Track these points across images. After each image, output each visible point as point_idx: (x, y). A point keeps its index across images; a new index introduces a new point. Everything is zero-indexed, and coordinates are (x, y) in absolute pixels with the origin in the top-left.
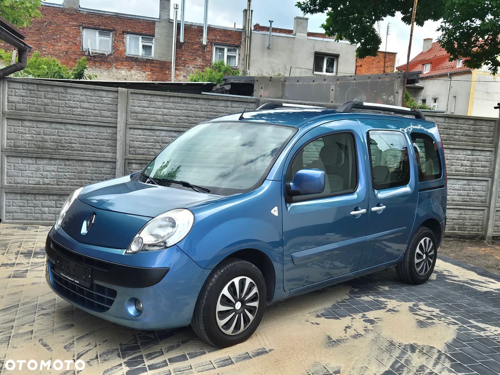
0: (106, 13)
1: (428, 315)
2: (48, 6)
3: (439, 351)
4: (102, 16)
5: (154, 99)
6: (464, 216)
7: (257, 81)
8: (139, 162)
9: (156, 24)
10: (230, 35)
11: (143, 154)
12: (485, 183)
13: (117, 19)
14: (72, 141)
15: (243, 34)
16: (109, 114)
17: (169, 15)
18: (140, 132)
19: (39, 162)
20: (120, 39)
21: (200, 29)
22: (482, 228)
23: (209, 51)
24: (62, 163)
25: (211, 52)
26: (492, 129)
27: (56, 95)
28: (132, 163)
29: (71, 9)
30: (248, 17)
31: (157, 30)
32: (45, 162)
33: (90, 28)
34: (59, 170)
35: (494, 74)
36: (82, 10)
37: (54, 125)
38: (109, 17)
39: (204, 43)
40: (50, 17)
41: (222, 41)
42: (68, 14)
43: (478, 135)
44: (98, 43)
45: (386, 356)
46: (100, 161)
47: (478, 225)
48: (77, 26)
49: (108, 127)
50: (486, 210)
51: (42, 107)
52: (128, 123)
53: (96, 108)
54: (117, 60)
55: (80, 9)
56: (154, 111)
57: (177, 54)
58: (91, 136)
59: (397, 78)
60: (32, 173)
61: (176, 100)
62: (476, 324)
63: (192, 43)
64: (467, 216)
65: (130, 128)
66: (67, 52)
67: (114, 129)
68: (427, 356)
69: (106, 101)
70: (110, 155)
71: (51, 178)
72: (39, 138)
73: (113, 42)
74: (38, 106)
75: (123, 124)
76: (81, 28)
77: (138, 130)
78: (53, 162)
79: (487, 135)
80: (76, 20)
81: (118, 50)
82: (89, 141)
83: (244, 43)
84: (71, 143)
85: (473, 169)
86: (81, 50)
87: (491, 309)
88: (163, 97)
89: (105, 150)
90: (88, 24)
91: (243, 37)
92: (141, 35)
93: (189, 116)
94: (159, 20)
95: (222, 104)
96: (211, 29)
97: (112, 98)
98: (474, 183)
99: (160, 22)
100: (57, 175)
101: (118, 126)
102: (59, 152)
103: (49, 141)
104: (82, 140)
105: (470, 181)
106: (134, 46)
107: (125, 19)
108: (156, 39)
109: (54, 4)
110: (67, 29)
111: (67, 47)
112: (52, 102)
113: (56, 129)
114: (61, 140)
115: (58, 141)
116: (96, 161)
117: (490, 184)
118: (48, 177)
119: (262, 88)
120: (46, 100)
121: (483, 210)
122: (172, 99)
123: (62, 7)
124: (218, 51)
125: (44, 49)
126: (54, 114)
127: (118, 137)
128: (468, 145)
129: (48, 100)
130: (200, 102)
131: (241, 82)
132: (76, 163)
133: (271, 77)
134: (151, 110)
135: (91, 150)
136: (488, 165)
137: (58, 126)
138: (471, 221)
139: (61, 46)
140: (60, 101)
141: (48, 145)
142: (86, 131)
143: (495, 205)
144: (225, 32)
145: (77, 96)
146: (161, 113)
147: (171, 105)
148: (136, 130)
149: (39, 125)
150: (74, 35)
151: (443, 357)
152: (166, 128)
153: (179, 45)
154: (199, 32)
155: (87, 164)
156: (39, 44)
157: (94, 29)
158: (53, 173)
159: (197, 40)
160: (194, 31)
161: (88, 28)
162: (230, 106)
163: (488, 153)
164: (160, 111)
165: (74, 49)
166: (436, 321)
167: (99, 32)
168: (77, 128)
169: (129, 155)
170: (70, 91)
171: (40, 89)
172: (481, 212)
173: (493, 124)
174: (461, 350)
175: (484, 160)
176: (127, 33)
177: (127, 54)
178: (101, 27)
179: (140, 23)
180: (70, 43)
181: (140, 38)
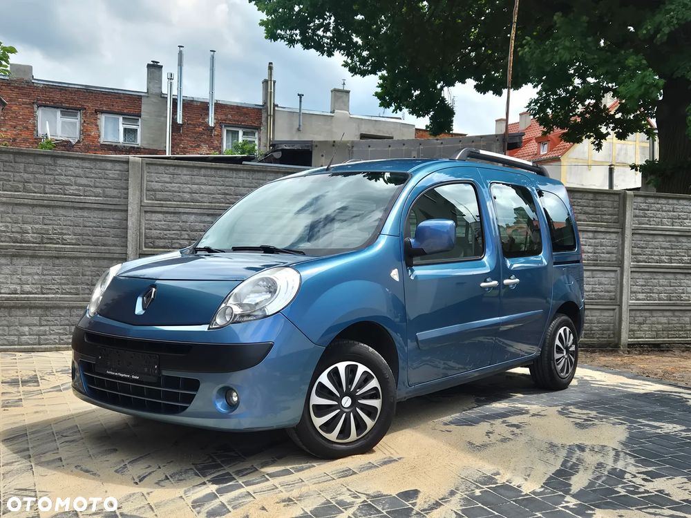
0: (70, 86)
1: (585, 417)
3: (614, 449)
4: (66, 90)
5: (179, 171)
6: (590, 318)
7: (316, 146)
9: (144, 100)
10: (245, 114)
11: (164, 247)
12: (612, 275)
13: (87, 94)
14: (64, 232)
15: (263, 111)
16: (115, 192)
17: (161, 88)
18: (160, 216)
19: (16, 261)
20: (92, 121)
21: (204, 107)
22: (613, 334)
23: (218, 135)
24: (50, 262)
25: (220, 136)
26: (615, 204)
27: (41, 168)
29: (21, 81)
30: (269, 90)
31: (145, 108)
32: (25, 261)
33: (48, 106)
34: (45, 272)
35: (598, 150)
36: (36, 81)
37: (37, 210)
38: (77, 91)
39: (211, 124)
41: (235, 121)
42: (16, 87)
43: (600, 213)
44: (59, 126)
45: (551, 456)
46: (104, 259)
47: (608, 330)
48: (29, 104)
49: (114, 210)
50: (617, 311)
51: (20, 186)
52: (142, 204)
53: (98, 184)
54: (87, 148)
55: (33, 81)
56: (179, 187)
57: (173, 139)
58: (91, 224)
59: (494, 141)
60: (6, 278)
61: (209, 172)
62: (647, 422)
63: (194, 125)
64: (595, 318)
65: (146, 212)
66: (14, 140)
67: (123, 213)
68: (602, 454)
69: (111, 175)
70: (118, 249)
71: (33, 284)
72: (16, 228)
73: (82, 125)
74: (16, 184)
75: (136, 206)
76: (35, 106)
77: (157, 214)
78: (36, 261)
79: (610, 212)
80: (28, 95)
81: (90, 135)
82: (87, 230)
83: (264, 123)
84: (62, 234)
85: (597, 256)
86: (36, 137)
87: (659, 409)
88: (191, 169)
89: (110, 242)
90: (46, 101)
91: (264, 115)
92: (122, 115)
94: (146, 94)
96: (219, 107)
97: (120, 171)
98: (599, 274)
99: (148, 97)
100: (40, 280)
101: (129, 208)
102: (45, 247)
103: (30, 231)
104: (78, 230)
105: (594, 272)
106: (112, 130)
107: (99, 94)
108: (143, 120)
110: (15, 108)
111: (15, 133)
112: (35, 178)
113: (40, 214)
114: (48, 230)
115: (43, 232)
116: (99, 258)
117: (619, 276)
118: (29, 282)
119: (322, 156)
120: (26, 176)
121: (614, 310)
122: (203, 171)
123: (7, 78)
124: (230, 135)
126: (39, 195)
127: (130, 224)
128: (588, 225)
129: (30, 176)
130: (241, 174)
131: (296, 147)
132: (70, 262)
133: (334, 142)
134: (175, 187)
135: (91, 243)
136: (615, 251)
137: (44, 210)
138: (600, 325)
139: (6, 132)
140: (46, 177)
141: (29, 236)
142: (83, 217)
143: (628, 302)
144: (239, 110)
145: (72, 169)
146: (188, 190)
147: (203, 179)
148: (153, 215)
149: (17, 210)
150: (25, 117)
151: (622, 454)
152: (195, 211)
153: (176, 127)
154: (203, 109)
155: (85, 262)
157: (55, 107)
158: (36, 277)
159: (200, 120)
160: (195, 109)
161: (45, 106)
163: (614, 236)
164: (187, 188)
165: (25, 135)
166: (596, 422)
167: (61, 111)
168: (72, 213)
169: (144, 249)
170: (60, 162)
171: (17, 160)
172: (611, 313)
173: (617, 198)
174: (641, 447)
175: (609, 244)
176: (102, 113)
177: (102, 140)
178: (64, 105)
179: (120, 98)
180: (19, 127)
181: (121, 118)
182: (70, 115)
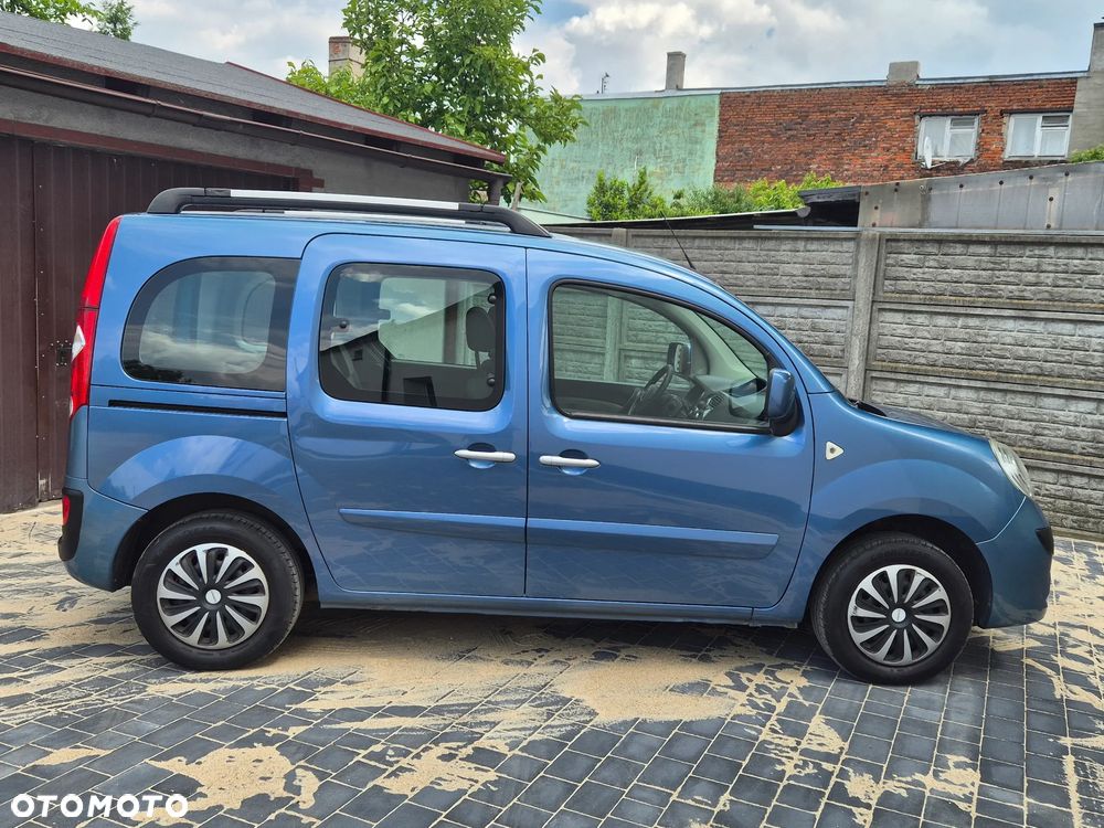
0: (968, 80)
2: (861, 87)
4: (961, 88)
7: (867, 193)
8: (640, 354)
9: (1080, 84)
11: (647, 342)
13: (990, 88)
20: (995, 128)
28: (631, 357)
29: (901, 85)
31: (1080, 97)
33: (935, 115)
36: (921, 82)
38: (976, 87)
40: (861, 107)
42: (895, 95)
44: (947, 142)
48: (910, 115)
54: (983, 169)
55: (918, 82)
66: (887, 166)
70: (599, 342)
73: (979, 136)
76: (917, 117)
80: (909, 103)
81: (988, 150)
86: (914, 160)
90: (932, 107)
92: (1042, 112)
93: (726, 273)
94: (1086, 74)
95: (787, 246)
99: (1089, 77)
106: (1028, 137)
107: (1009, 86)
108: (1075, 117)
109: (870, 82)
110: (890, 124)
111: (888, 158)
119: (876, 208)
123: (884, 84)
125: (847, 167)
130: (747, 244)
131: (831, 198)
133: (898, 184)
139: (877, 158)
150: (901, 134)
156: (838, 159)
157: (943, 115)
161: (930, 116)
162: (802, 249)
165: (900, 159)
167: (952, 120)
176: (1011, 114)
177: (1006, 156)
178: (956, 110)
179: (1041, 87)
180: (894, 149)
181: (1039, 118)
182: (964, 124)
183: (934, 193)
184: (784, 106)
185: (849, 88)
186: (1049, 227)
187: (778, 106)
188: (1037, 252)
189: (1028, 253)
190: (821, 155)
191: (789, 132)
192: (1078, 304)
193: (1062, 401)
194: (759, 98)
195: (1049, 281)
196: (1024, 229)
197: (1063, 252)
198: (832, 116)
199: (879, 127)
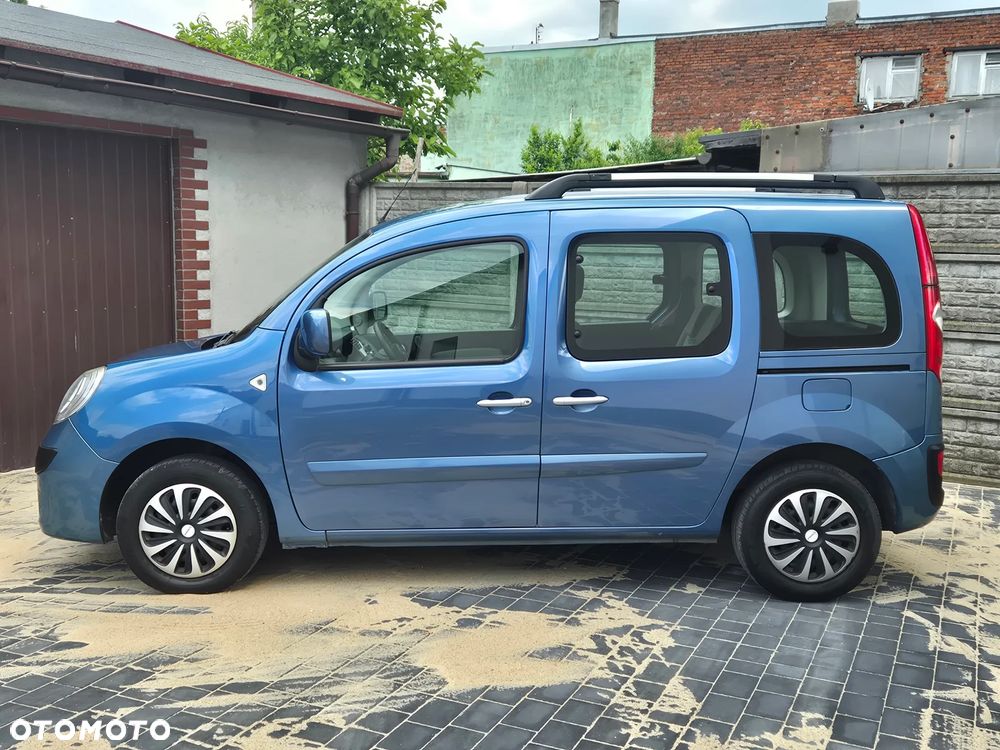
0: (909, 19)
2: (799, 29)
4: (902, 27)
7: (767, 137)
13: (932, 26)
20: (938, 67)
29: (841, 25)
33: (876, 56)
36: (861, 22)
38: (917, 25)
40: (800, 50)
42: (835, 36)
44: (890, 83)
48: (850, 57)
55: (857, 22)
66: (828, 111)
73: (922, 76)
76: (858, 58)
80: (849, 45)
81: (931, 90)
86: (856, 103)
90: (872, 48)
92: (985, 49)
107: (952, 22)
109: (809, 23)
110: (830, 66)
111: (829, 101)
119: (777, 152)
123: (823, 25)
125: (787, 112)
131: (731, 143)
139: (818, 102)
150: (842, 76)
156: (778, 104)
157: (884, 56)
161: (871, 57)
165: (841, 103)
167: (894, 60)
176: (954, 52)
177: (952, 95)
178: (897, 49)
179: (983, 23)
180: (834, 93)
181: (983, 56)
182: (907, 64)
183: (834, 135)
184: (722, 51)
185: (787, 30)
186: (951, 166)
187: (715, 52)
188: (939, 192)
189: (930, 194)
190: (761, 101)
191: (727, 78)
192: (982, 245)
193: (969, 345)
194: (695, 43)
195: (952, 222)
196: (926, 168)
197: (966, 192)
198: (771, 60)
199: (821, 70)
